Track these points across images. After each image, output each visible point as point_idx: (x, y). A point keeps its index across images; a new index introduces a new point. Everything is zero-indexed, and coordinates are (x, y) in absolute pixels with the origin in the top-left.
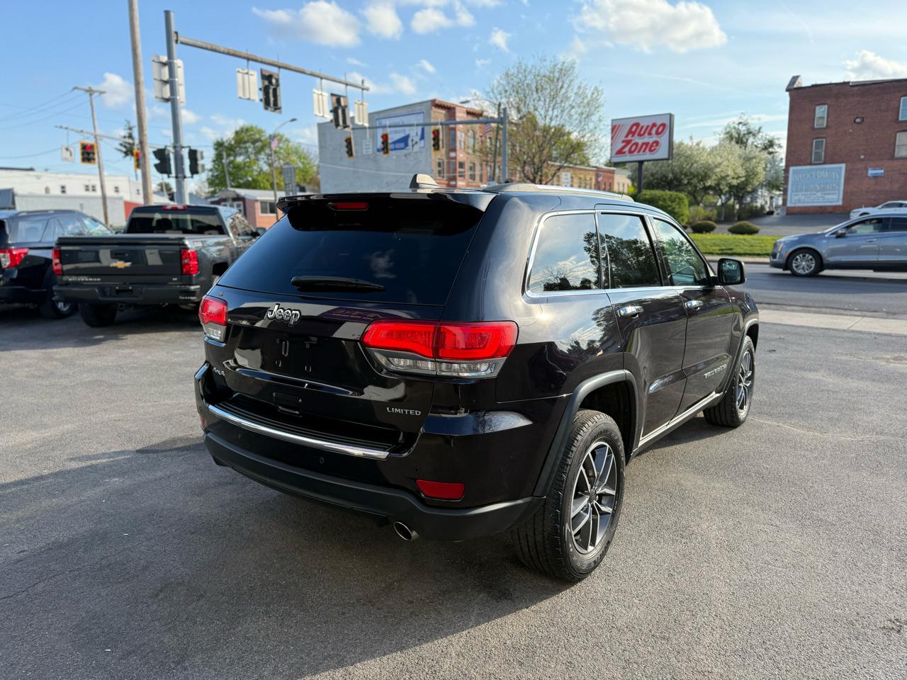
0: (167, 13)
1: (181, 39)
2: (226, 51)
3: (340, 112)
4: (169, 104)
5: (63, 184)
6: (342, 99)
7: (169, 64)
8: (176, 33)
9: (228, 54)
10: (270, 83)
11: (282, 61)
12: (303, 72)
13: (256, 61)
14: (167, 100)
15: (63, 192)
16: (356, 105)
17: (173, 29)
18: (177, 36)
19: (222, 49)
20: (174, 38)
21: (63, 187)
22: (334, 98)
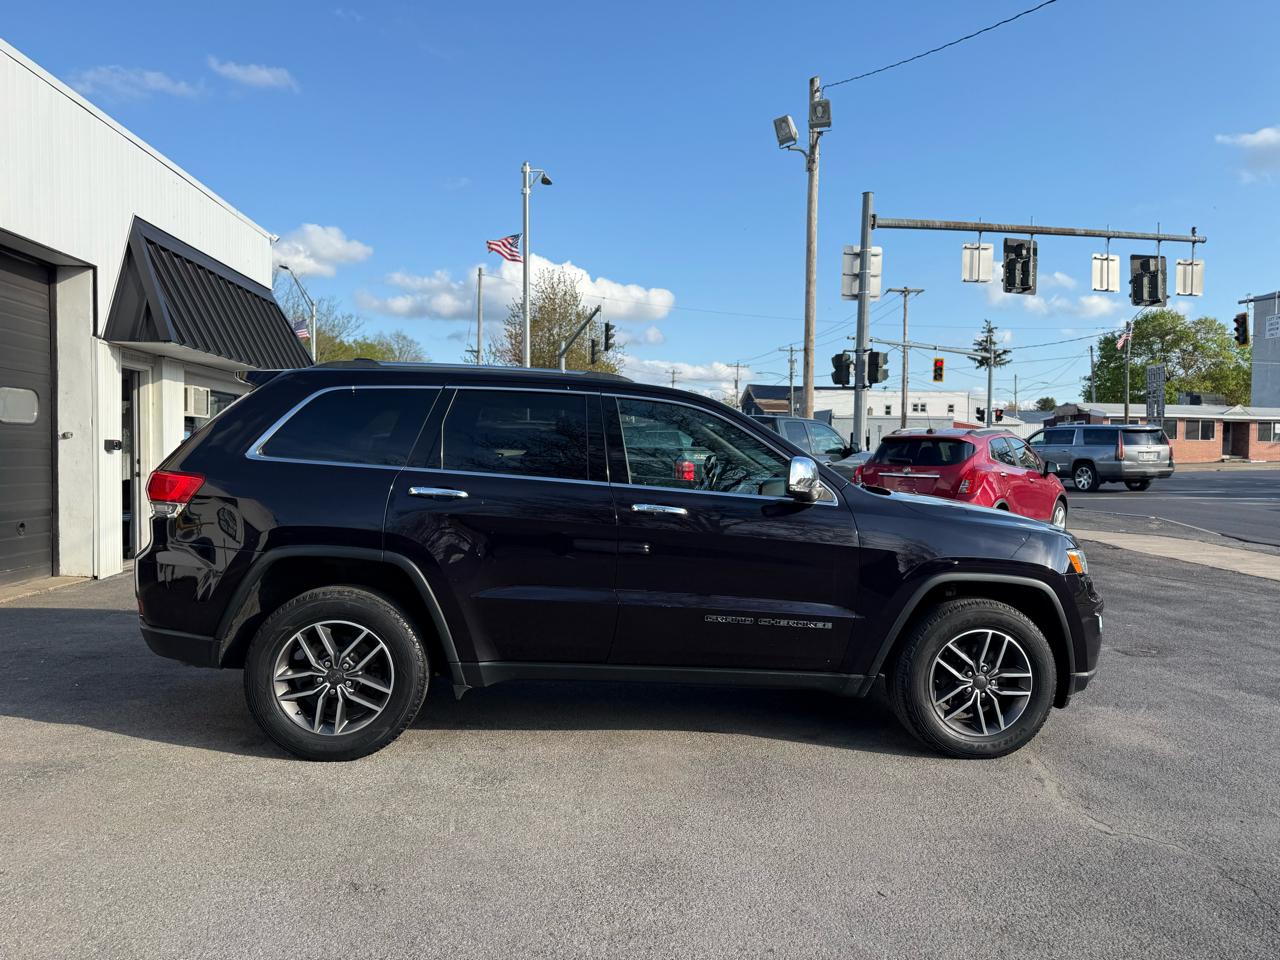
0: (866, 195)
1: (879, 221)
2: (943, 225)
3: (1146, 281)
4: (856, 303)
5: (888, 404)
6: (1152, 262)
7: (861, 256)
8: (874, 216)
9: (948, 227)
10: (1019, 255)
11: (1037, 224)
12: (1072, 233)
13: (990, 230)
14: (855, 297)
15: (888, 413)
16: (1180, 268)
17: (871, 212)
18: (874, 221)
19: (938, 224)
20: (870, 221)
21: (888, 408)
22: (1138, 263)
